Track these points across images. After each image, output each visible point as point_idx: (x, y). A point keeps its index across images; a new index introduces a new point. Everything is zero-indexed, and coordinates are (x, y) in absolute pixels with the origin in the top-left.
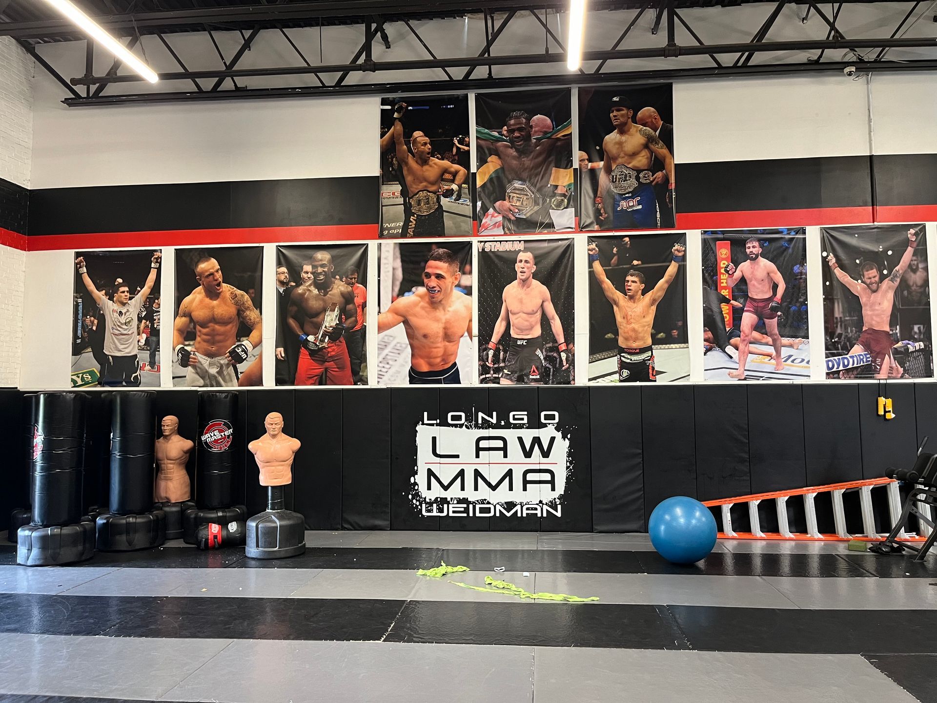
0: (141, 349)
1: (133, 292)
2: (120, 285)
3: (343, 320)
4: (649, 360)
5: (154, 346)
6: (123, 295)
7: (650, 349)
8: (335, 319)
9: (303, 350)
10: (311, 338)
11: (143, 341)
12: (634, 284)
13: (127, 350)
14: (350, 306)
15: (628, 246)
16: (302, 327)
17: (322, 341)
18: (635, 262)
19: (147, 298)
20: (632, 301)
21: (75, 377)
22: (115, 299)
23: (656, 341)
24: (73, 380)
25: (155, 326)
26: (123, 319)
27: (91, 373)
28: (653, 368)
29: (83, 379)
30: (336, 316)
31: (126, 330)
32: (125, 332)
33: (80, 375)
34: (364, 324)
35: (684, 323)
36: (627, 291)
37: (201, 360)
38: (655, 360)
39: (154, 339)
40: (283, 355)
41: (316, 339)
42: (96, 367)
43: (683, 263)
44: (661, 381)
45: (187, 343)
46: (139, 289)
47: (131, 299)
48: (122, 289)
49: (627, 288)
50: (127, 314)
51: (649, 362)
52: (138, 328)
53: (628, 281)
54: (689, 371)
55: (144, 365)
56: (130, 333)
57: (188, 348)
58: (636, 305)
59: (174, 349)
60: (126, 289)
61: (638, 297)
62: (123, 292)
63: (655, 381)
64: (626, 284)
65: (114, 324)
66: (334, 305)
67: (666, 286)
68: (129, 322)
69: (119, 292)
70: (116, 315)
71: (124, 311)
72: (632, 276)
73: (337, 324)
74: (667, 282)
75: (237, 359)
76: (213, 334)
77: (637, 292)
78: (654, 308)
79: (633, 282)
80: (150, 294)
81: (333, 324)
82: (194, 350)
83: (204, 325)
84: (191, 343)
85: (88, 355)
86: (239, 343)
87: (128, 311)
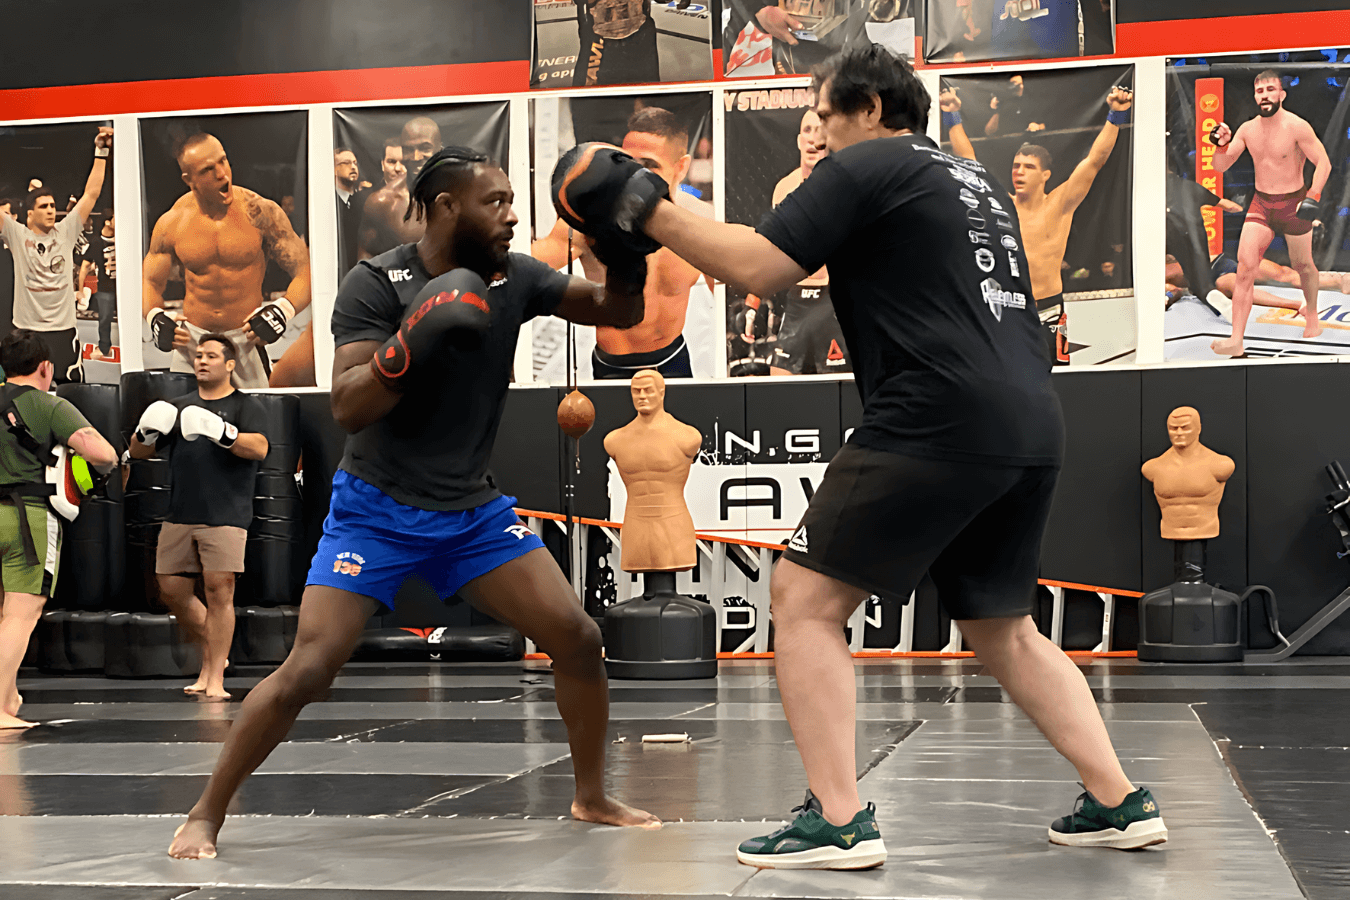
0: (82, 317)
1: (63, 206)
2: (38, 193)
4: (1056, 323)
5: (106, 311)
6: (44, 211)
7: (1058, 300)
11: (85, 303)
12: (1029, 172)
13: (56, 321)
15: (1020, 94)
18: (1034, 127)
19: (90, 216)
20: (1025, 204)
22: (29, 220)
23: (1071, 285)
25: (108, 273)
26: (46, 260)
28: (1064, 339)
31: (52, 280)
32: (49, 285)
35: (1124, 249)
36: (1016, 185)
38: (1068, 322)
39: (106, 297)
43: (1126, 126)
44: (1079, 363)
45: (168, 304)
46: (73, 199)
47: (59, 219)
48: (42, 200)
49: (1015, 179)
50: (54, 249)
51: (1056, 326)
52: (76, 276)
53: (1018, 165)
54: (1135, 341)
55: (90, 348)
56: (60, 286)
57: (171, 315)
58: (1032, 214)
59: (145, 317)
60: (50, 200)
61: (1036, 197)
62: (44, 206)
63: (1068, 364)
64: (1014, 171)
65: (30, 270)
67: (1093, 173)
68: (58, 265)
69: (36, 207)
70: (34, 251)
71: (46, 245)
72: (1026, 154)
74: (1094, 164)
75: (264, 334)
76: (216, 287)
77: (1034, 187)
78: (1068, 218)
79: (1029, 166)
80: (93, 210)
82: (185, 318)
83: (199, 270)
84: (177, 304)
86: (267, 304)
87: (54, 243)
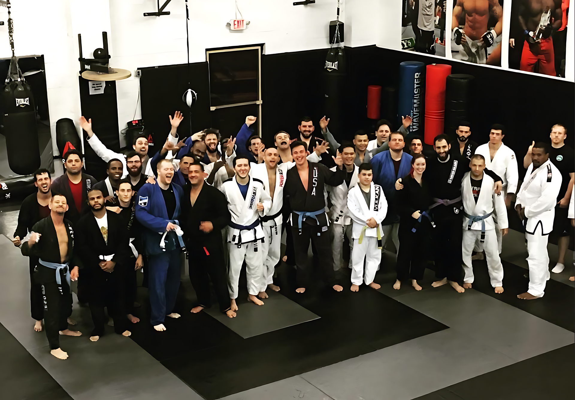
0: (436, 27)
3: (553, 21)
5: (442, 26)
8: (548, 20)
9: (526, 42)
10: (531, 34)
11: (437, 22)
13: (429, 27)
14: (558, 11)
16: (526, 24)
17: (538, 37)
21: (403, 42)
24: (403, 44)
26: (427, 3)
27: (411, 40)
29: (407, 44)
30: (548, 18)
31: (429, 11)
32: (428, 13)
33: (406, 41)
34: (567, 26)
37: (467, 41)
39: (443, 20)
40: (514, 45)
41: (535, 34)
42: (413, 36)
45: (460, 26)
52: (435, 11)
55: (437, 39)
56: (431, 14)
57: (461, 31)
65: (423, 7)
66: (548, 8)
68: (431, 6)
73: (548, 24)
81: (546, 24)
82: (464, 33)
85: (410, 27)
86: (488, 31)
